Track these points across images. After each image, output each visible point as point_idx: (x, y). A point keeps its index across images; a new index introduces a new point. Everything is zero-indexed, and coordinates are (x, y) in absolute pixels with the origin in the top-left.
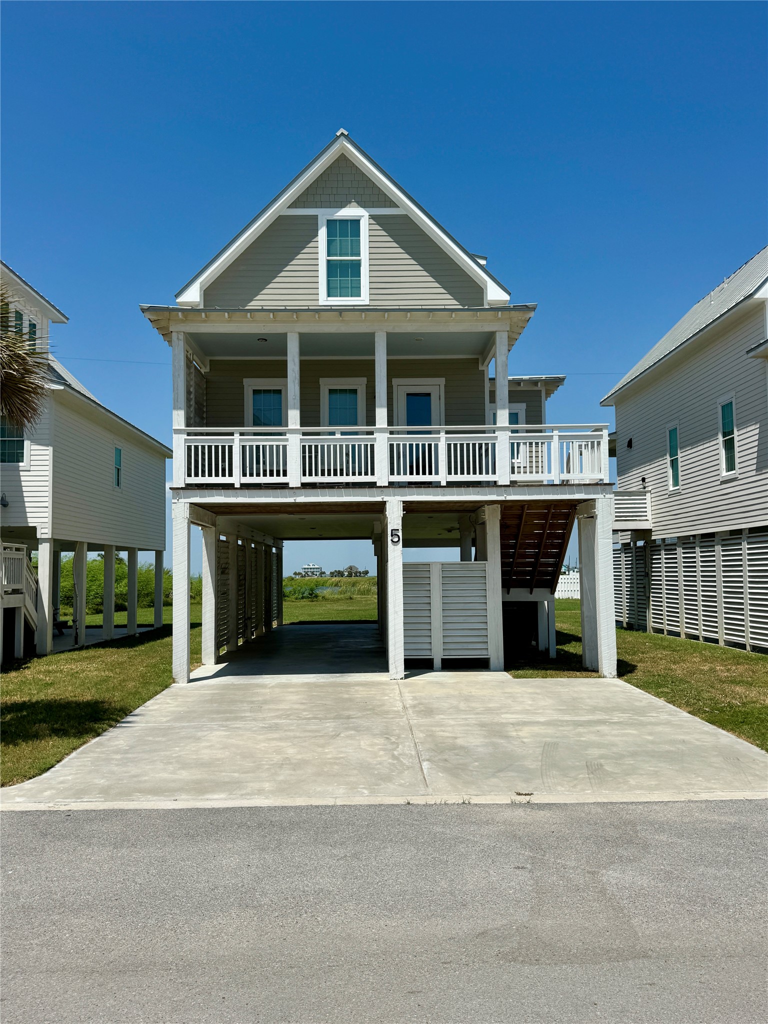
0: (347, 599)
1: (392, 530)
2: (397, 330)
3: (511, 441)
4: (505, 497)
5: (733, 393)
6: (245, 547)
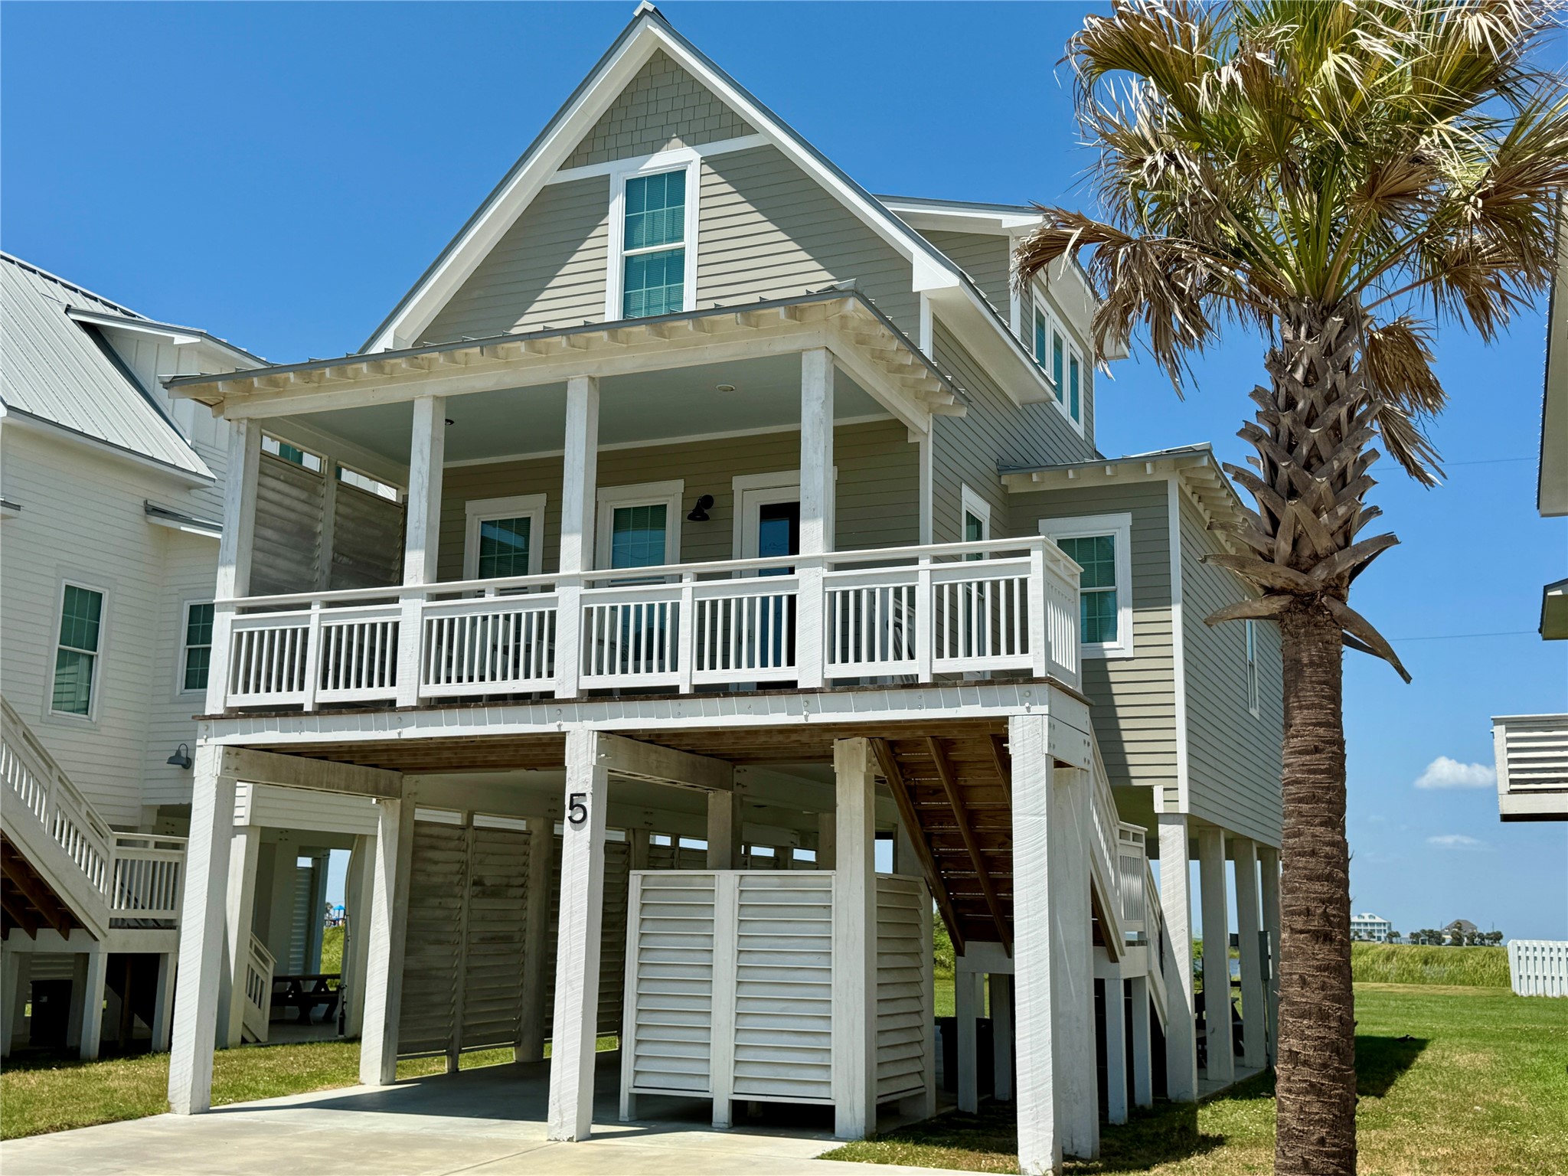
1: (572, 795)
3: (827, 589)
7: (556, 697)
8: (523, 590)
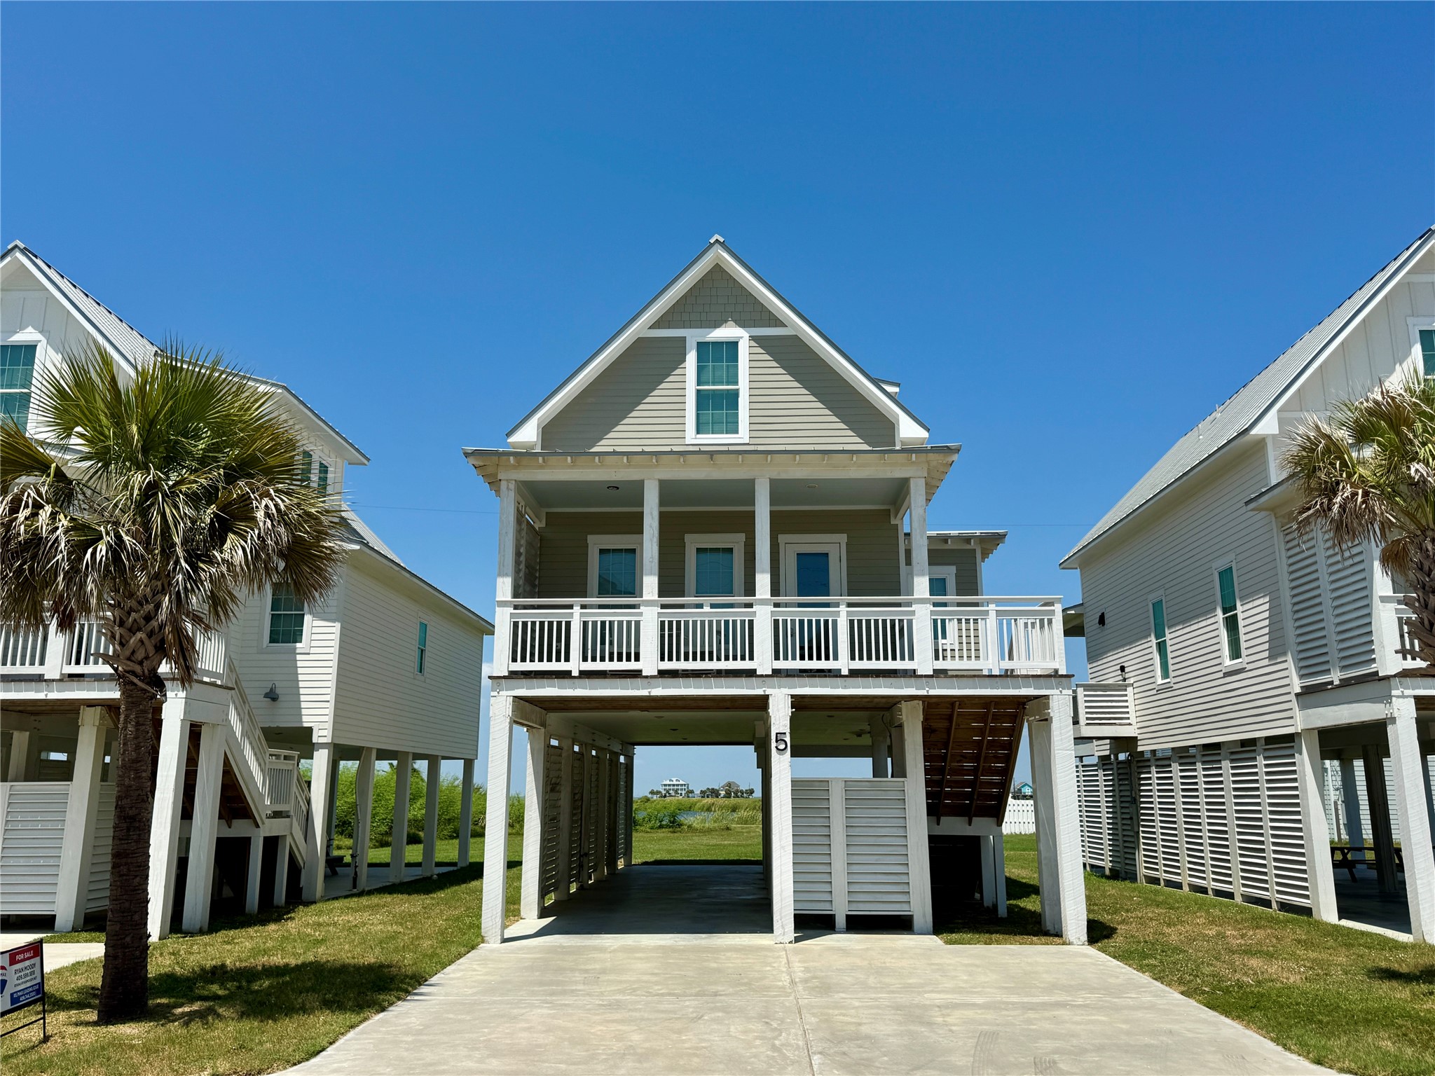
0: (723, 829)
1: (777, 734)
2: (784, 476)
3: (933, 617)
4: (928, 691)
5: (1232, 556)
6: (583, 754)
7: (758, 673)
8: (731, 606)
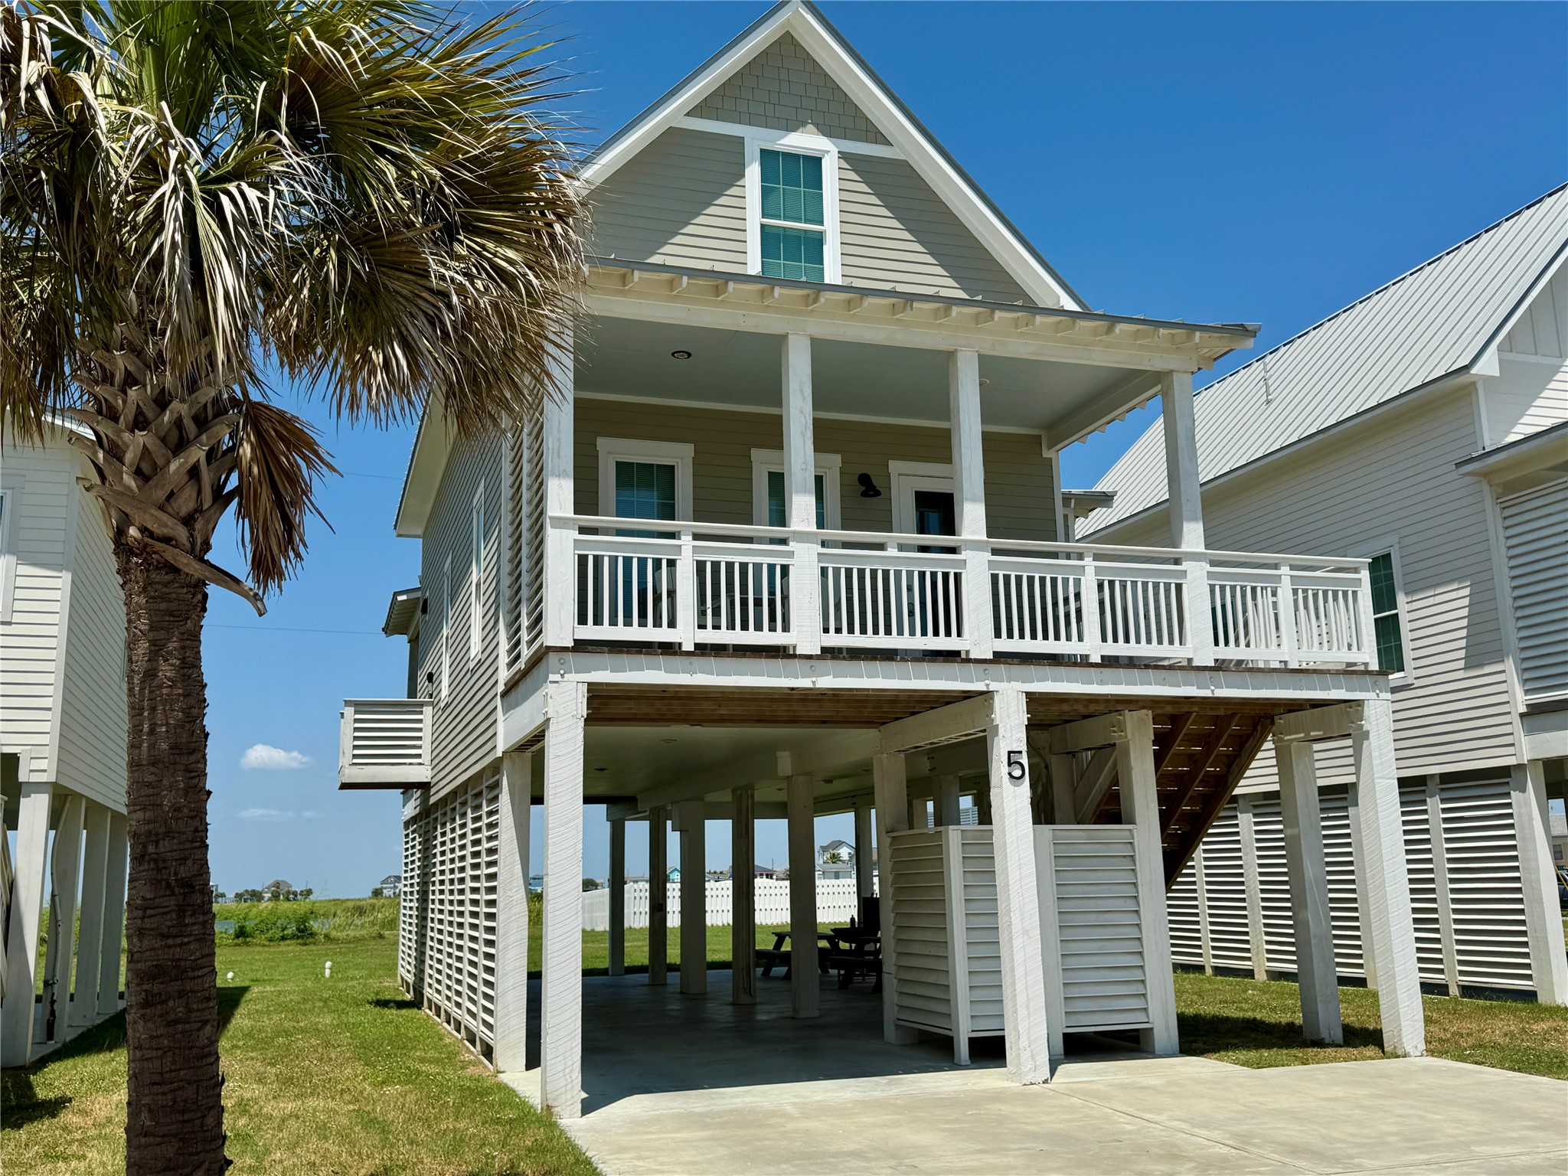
1: (1010, 753)
2: (1000, 352)
4: (1213, 691)
5: (1393, 539)
7: (972, 657)
